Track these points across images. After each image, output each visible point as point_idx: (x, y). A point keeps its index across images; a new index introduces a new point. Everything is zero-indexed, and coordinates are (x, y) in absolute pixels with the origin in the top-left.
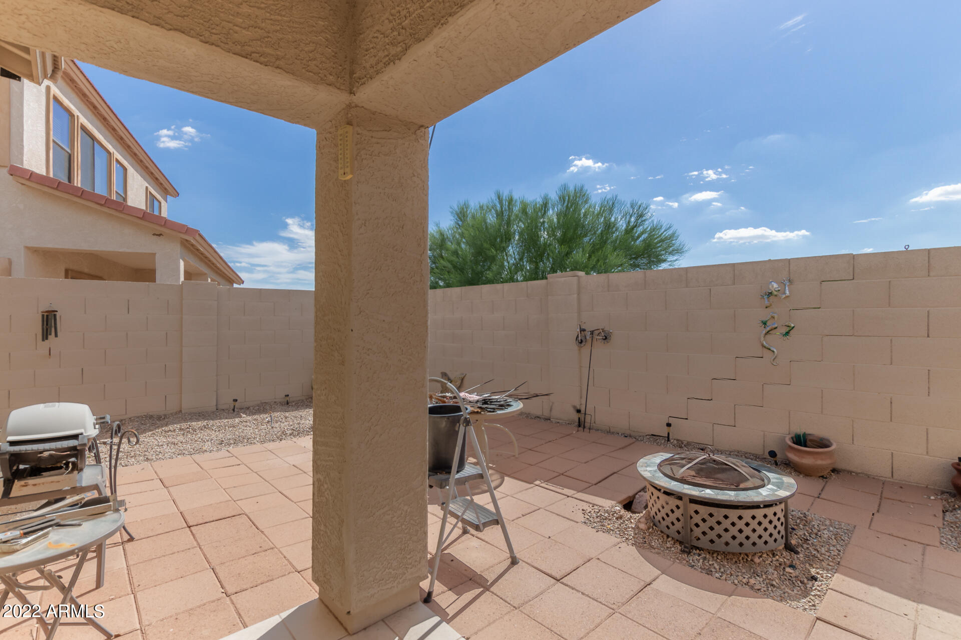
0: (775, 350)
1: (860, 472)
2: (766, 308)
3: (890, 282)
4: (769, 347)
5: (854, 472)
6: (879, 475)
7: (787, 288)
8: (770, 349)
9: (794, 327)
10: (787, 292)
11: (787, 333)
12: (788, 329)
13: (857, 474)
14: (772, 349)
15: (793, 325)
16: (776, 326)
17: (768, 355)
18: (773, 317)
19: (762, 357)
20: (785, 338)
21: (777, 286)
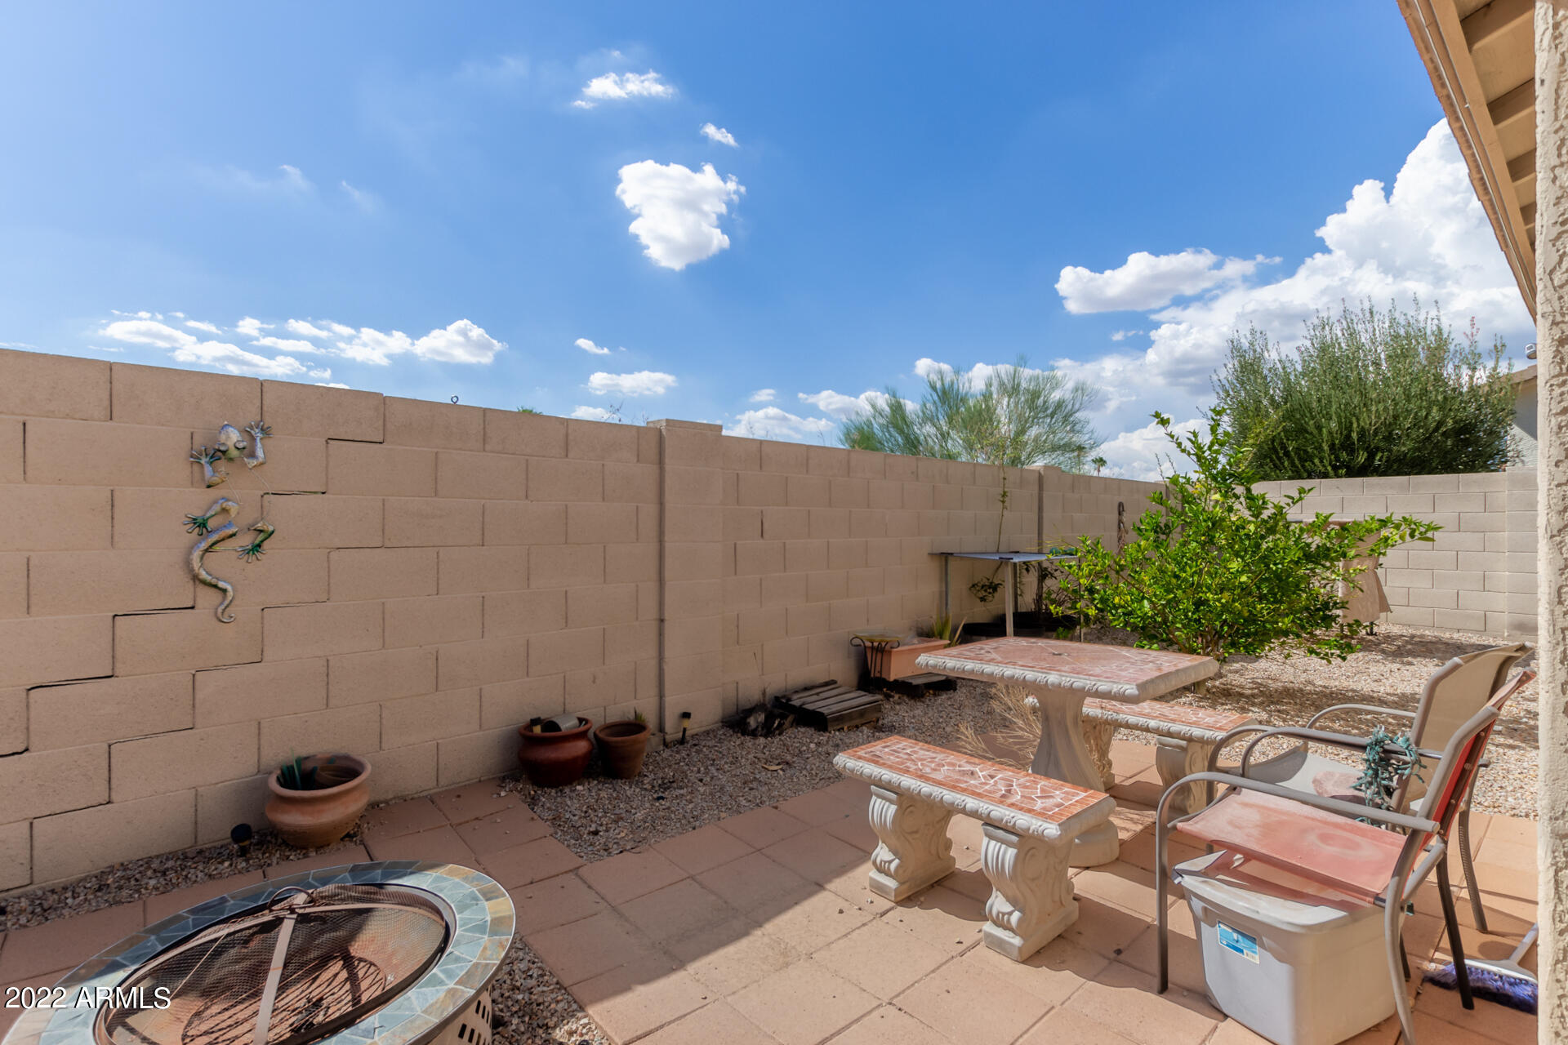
0: (229, 588)
1: (391, 796)
2: (209, 487)
3: (437, 453)
4: (214, 581)
5: (382, 803)
6: (420, 790)
7: (259, 445)
8: (215, 586)
9: (273, 532)
10: (260, 453)
11: (257, 547)
12: (261, 537)
13: (387, 802)
14: (221, 584)
15: (271, 528)
16: (234, 530)
17: (207, 598)
18: (225, 511)
19: (193, 608)
20: (252, 558)
21: (240, 439)
